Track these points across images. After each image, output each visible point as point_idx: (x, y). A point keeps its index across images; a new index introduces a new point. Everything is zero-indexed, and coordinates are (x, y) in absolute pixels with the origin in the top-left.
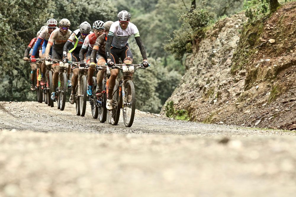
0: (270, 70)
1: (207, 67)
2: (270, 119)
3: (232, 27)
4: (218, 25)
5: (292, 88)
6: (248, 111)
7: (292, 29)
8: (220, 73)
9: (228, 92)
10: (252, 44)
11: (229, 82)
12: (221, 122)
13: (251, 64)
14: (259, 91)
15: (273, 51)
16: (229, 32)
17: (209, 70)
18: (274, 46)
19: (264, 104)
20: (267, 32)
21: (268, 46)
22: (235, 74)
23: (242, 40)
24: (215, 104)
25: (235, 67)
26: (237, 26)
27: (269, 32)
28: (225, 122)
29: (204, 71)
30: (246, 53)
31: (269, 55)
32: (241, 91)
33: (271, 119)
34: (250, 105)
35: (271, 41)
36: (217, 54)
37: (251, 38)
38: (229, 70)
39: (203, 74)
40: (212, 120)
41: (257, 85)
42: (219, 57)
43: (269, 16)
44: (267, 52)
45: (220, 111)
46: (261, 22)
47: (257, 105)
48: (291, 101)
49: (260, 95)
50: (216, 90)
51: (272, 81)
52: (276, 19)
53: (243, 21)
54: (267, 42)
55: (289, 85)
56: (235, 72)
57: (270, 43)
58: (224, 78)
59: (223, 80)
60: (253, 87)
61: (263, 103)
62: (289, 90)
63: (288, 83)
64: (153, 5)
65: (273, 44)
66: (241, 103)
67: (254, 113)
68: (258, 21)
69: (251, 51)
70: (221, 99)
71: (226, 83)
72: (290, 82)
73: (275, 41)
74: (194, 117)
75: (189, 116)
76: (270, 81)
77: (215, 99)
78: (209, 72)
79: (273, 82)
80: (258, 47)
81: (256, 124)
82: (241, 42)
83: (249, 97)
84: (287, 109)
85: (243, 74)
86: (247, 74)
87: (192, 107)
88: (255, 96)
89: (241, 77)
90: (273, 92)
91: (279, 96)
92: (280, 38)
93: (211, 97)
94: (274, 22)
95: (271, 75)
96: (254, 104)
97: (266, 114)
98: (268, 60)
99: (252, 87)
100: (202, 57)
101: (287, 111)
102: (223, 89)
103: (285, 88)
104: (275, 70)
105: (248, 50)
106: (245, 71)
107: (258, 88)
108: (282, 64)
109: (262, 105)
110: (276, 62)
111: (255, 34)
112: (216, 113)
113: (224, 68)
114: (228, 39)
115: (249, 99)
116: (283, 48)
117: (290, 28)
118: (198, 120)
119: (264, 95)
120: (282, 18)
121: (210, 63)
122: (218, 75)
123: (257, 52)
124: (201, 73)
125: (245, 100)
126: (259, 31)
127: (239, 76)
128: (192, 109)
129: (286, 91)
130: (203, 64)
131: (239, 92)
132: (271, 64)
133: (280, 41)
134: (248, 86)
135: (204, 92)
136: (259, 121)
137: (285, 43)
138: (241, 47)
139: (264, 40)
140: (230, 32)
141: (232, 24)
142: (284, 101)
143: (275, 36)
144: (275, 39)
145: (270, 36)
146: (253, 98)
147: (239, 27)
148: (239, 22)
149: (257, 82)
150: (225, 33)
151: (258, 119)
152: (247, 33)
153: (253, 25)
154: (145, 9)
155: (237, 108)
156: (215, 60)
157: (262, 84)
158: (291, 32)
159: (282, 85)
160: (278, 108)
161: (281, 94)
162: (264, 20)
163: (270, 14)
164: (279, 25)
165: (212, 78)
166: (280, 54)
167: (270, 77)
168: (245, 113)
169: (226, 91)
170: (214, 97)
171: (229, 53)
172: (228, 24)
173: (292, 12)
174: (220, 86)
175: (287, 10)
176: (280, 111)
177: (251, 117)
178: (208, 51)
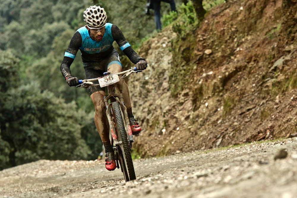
0: (215, 83)
1: (143, 96)
2: (231, 135)
3: (159, 47)
4: (143, 49)
5: (245, 97)
6: (204, 133)
7: (226, 34)
8: (159, 99)
9: (175, 117)
10: (187, 60)
11: (174, 107)
12: (178, 152)
13: (192, 82)
14: (210, 108)
15: (212, 63)
16: (157, 53)
17: (146, 99)
18: (211, 56)
19: (219, 122)
20: (201, 43)
21: (206, 58)
22: (177, 97)
23: (176, 58)
24: (164, 133)
25: (175, 89)
26: (164, 45)
27: (203, 43)
28: (181, 150)
29: (141, 102)
30: (183, 72)
31: (209, 68)
32: (190, 113)
33: (233, 135)
34: (203, 125)
35: (208, 52)
36: (150, 80)
37: (185, 54)
38: (169, 94)
39: (140, 105)
40: (166, 151)
41: (205, 102)
42: (153, 83)
43: (198, 26)
44: (205, 65)
45: (172, 140)
46: (191, 35)
47: (211, 124)
48: (249, 110)
49: (211, 112)
50: (161, 119)
51: (221, 94)
52: (207, 27)
53: (169, 38)
54: (204, 54)
55: (241, 94)
56: (177, 94)
57: (206, 55)
58: (166, 104)
59: (165, 107)
60: (202, 106)
61: (218, 120)
62: (243, 99)
63: (239, 92)
64: (46, 47)
65: (210, 55)
66: (193, 126)
67: (211, 133)
68: (188, 35)
69: (189, 68)
70: (170, 127)
71: (170, 108)
72: (241, 90)
73: (212, 51)
74: (146, 153)
75: (139, 154)
76: (218, 95)
77: (163, 129)
78: (146, 101)
79: (222, 96)
80: (195, 62)
81: (218, 143)
82: (175, 61)
83: (201, 118)
84: (247, 120)
85: (186, 95)
86: (191, 93)
87: (139, 143)
88: (207, 114)
89: (185, 98)
90: (225, 106)
91: (233, 108)
92: (216, 47)
93: (158, 128)
94: (205, 31)
95: (218, 87)
96: (207, 123)
97: (226, 130)
98: (211, 73)
99: (200, 105)
100: (134, 87)
101: (247, 122)
102: (169, 115)
103: (237, 98)
104: (221, 82)
105: (185, 68)
106: (187, 91)
107: (208, 106)
108: (227, 74)
109: (217, 123)
110: (220, 73)
111: (188, 49)
112: (169, 143)
113: (163, 94)
114: (158, 61)
115: (201, 119)
116: (223, 56)
117: (224, 34)
118: (151, 156)
119: (216, 111)
120: (213, 25)
121: (144, 92)
122: (158, 102)
123: (195, 67)
124: (137, 105)
125: (197, 121)
126: (192, 45)
127: (183, 98)
128: (140, 145)
129: (240, 101)
130: (137, 94)
131: (186, 114)
132: (214, 76)
133: (217, 50)
134: (196, 106)
135: (147, 125)
136: (220, 140)
137: (224, 51)
138: (177, 66)
139: (200, 53)
140: (159, 53)
141: (158, 45)
142: (240, 113)
143: (210, 46)
144: (211, 48)
145: (205, 48)
146: (205, 117)
147: (167, 45)
148: (165, 40)
149: (205, 99)
150: (153, 55)
151: (219, 138)
152: (179, 50)
153: (184, 39)
154: (39, 53)
155: (190, 132)
156: (150, 87)
157: (211, 100)
158: (227, 37)
159: (233, 96)
160: (236, 122)
161: (235, 105)
162: (194, 32)
163: (199, 23)
164: (211, 33)
165: (153, 107)
166: (221, 64)
167: (218, 90)
168: (202, 136)
169: (173, 117)
170: (161, 127)
171: (163, 75)
172: (153, 45)
173: (222, 16)
174: (164, 113)
175: (216, 15)
176: (240, 124)
177: (209, 138)
178: (139, 79)
